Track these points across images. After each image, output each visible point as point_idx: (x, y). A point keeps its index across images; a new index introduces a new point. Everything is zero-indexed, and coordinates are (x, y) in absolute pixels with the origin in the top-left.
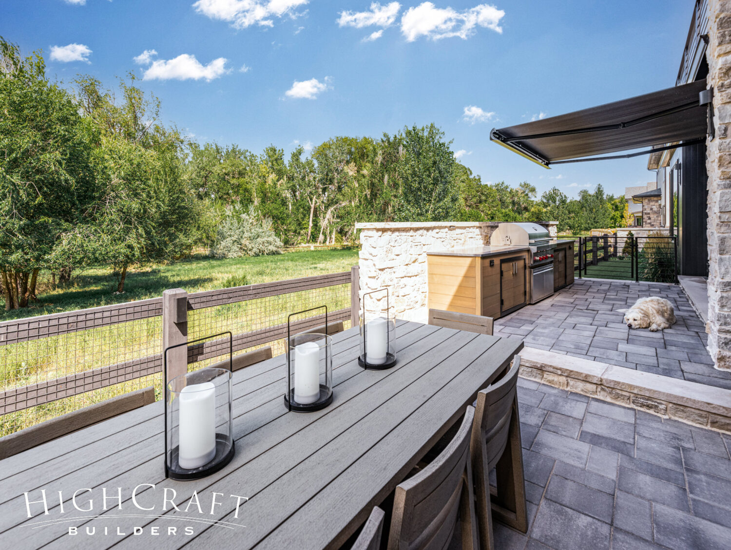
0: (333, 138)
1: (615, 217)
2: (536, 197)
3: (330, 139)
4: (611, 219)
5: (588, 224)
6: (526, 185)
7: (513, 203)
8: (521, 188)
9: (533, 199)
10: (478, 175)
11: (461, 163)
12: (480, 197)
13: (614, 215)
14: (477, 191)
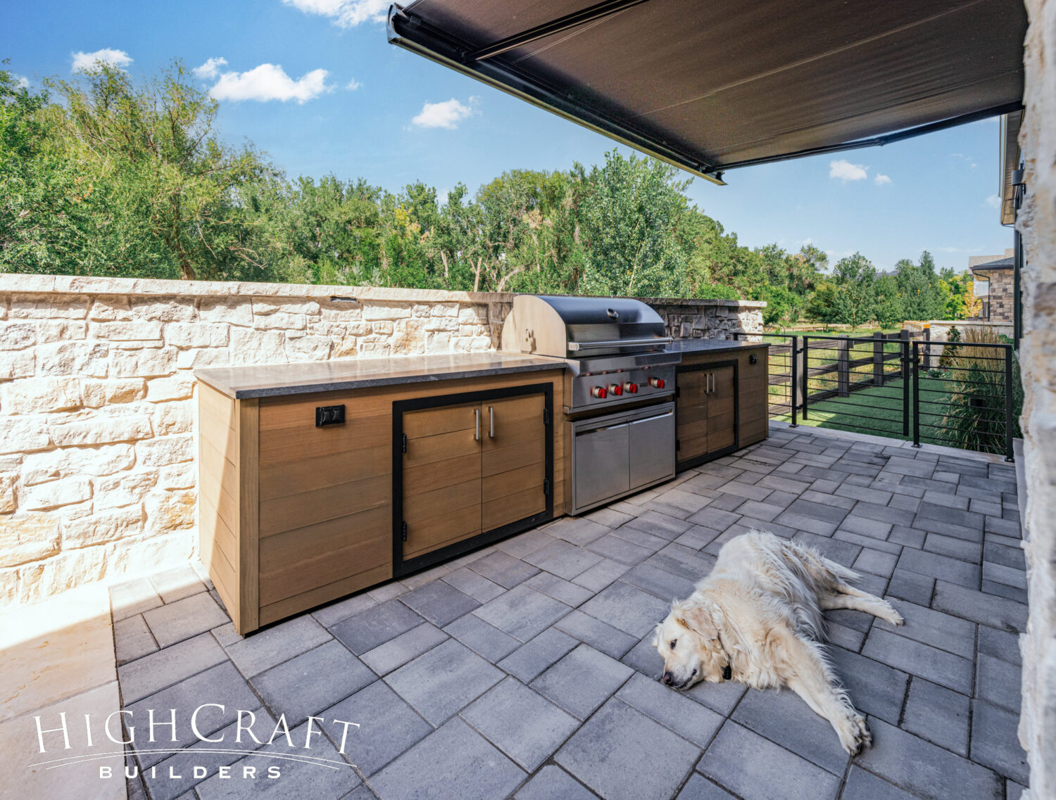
0: (508, 172)
1: (954, 304)
2: (826, 269)
3: (504, 173)
4: (948, 306)
5: (909, 312)
6: (810, 250)
7: (791, 277)
8: (803, 254)
9: (822, 271)
10: (733, 233)
11: (704, 214)
12: (735, 266)
13: (953, 301)
14: (731, 258)
